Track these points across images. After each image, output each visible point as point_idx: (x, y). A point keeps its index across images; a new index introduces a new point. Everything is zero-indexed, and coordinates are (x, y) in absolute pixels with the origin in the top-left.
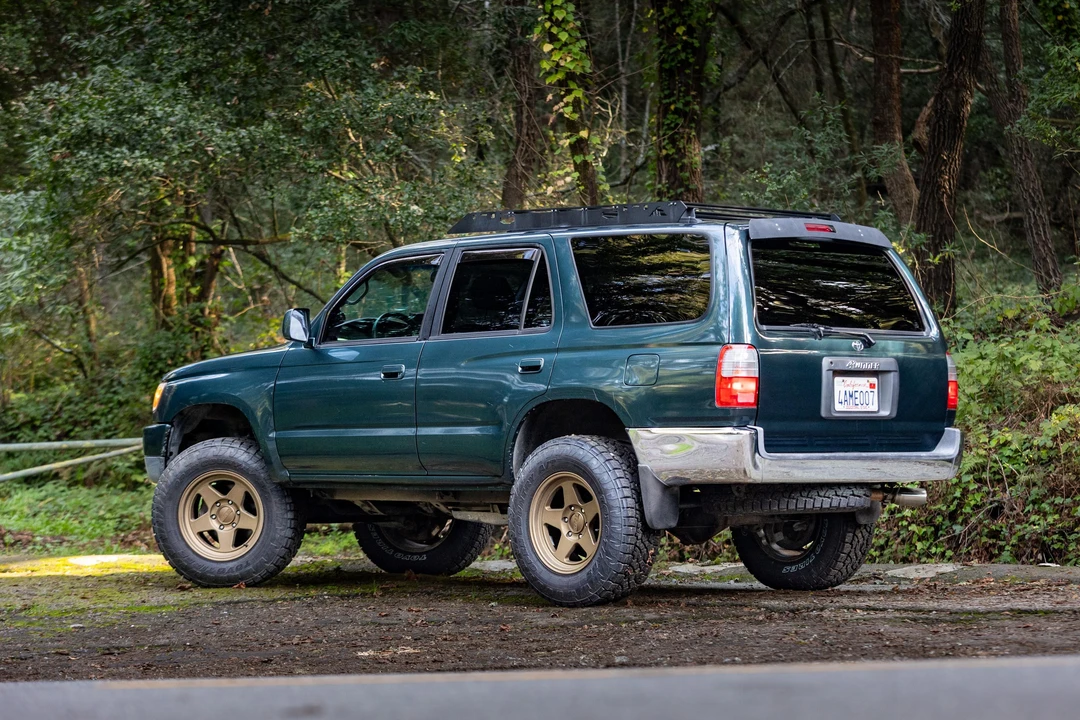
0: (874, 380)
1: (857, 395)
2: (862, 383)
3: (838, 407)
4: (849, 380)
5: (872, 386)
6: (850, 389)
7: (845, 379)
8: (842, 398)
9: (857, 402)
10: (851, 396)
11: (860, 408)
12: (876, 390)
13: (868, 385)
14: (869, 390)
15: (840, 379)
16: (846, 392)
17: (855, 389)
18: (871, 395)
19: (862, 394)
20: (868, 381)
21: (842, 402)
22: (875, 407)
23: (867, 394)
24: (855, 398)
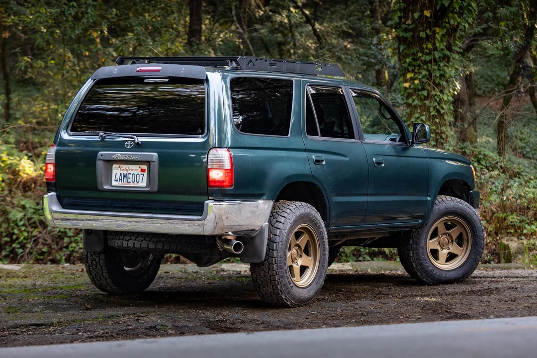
0: (145, 167)
1: (130, 176)
2: (135, 169)
3: (114, 183)
4: (124, 166)
5: (143, 171)
6: (125, 172)
7: (121, 166)
8: (118, 177)
9: (129, 180)
10: (125, 176)
11: (132, 185)
12: (145, 174)
13: (140, 170)
14: (140, 173)
15: (118, 166)
16: (121, 174)
17: (129, 172)
18: (141, 176)
19: (134, 175)
20: (140, 167)
21: (117, 181)
22: (144, 184)
23: (138, 175)
24: (128, 178)
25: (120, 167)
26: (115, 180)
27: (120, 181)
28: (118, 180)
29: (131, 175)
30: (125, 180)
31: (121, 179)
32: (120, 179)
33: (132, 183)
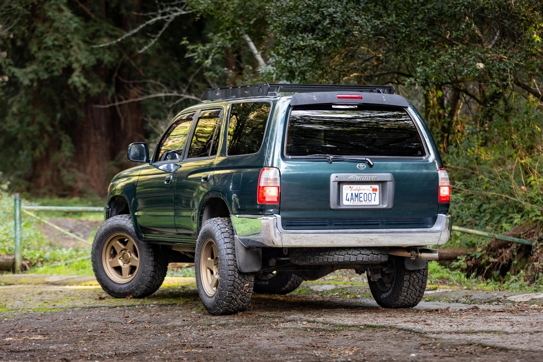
0: (376, 187)
1: (361, 195)
2: (367, 189)
3: (346, 203)
4: (355, 187)
5: (374, 190)
6: (357, 192)
7: (352, 186)
8: (349, 196)
9: (361, 199)
11: (364, 203)
12: (377, 193)
13: (371, 189)
14: (372, 192)
15: (348, 186)
16: (352, 194)
17: (360, 192)
18: (374, 195)
19: (365, 195)
20: (371, 187)
21: (348, 200)
22: (377, 202)
23: (370, 195)
24: (360, 197)
25: (350, 187)
26: (346, 200)
27: (352, 200)
28: (350, 199)
29: (363, 194)
30: (357, 199)
31: (353, 199)
32: (351, 199)
33: (364, 201)
